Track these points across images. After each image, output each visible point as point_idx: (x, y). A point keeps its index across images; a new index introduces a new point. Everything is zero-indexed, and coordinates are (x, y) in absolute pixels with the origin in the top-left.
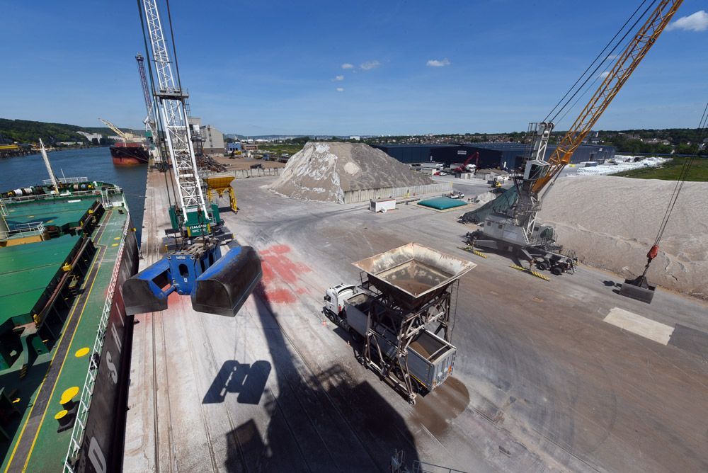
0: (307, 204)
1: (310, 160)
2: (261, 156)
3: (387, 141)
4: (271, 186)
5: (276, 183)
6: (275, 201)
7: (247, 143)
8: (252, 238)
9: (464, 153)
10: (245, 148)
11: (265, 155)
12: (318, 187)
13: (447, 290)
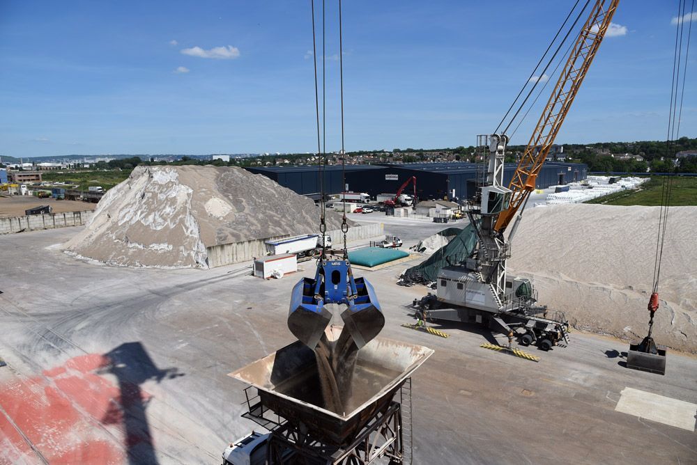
0: (139, 273)
1: (143, 196)
2: (49, 192)
3: (275, 162)
4: (67, 245)
5: (79, 239)
6: (75, 272)
7: (21, 169)
8: (29, 346)
9: (395, 177)
10: (17, 178)
11: (55, 191)
12: (159, 242)
13: (394, 400)
